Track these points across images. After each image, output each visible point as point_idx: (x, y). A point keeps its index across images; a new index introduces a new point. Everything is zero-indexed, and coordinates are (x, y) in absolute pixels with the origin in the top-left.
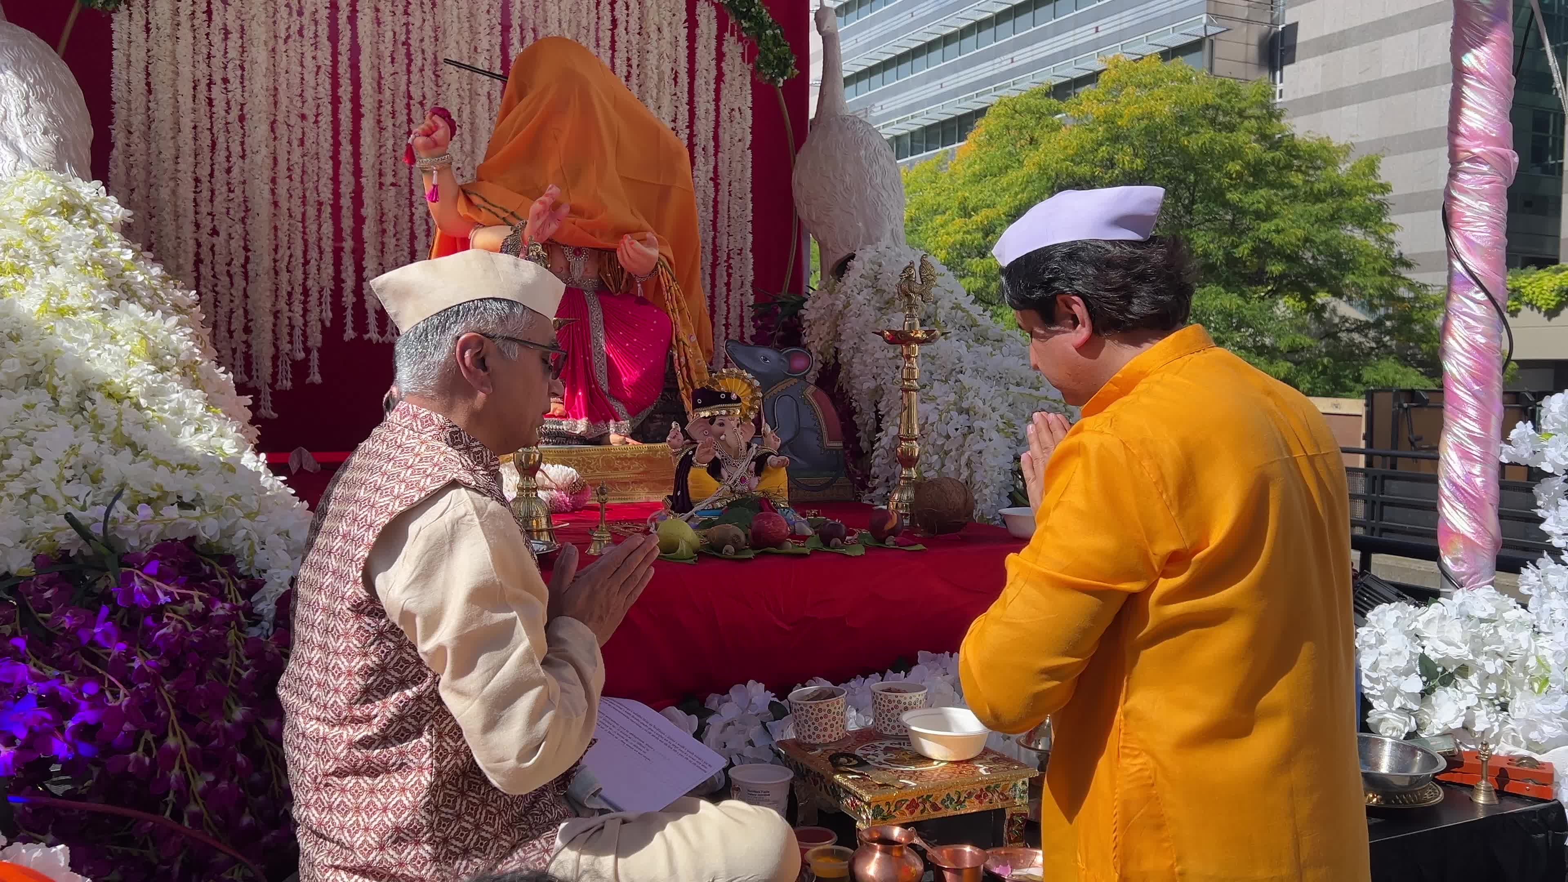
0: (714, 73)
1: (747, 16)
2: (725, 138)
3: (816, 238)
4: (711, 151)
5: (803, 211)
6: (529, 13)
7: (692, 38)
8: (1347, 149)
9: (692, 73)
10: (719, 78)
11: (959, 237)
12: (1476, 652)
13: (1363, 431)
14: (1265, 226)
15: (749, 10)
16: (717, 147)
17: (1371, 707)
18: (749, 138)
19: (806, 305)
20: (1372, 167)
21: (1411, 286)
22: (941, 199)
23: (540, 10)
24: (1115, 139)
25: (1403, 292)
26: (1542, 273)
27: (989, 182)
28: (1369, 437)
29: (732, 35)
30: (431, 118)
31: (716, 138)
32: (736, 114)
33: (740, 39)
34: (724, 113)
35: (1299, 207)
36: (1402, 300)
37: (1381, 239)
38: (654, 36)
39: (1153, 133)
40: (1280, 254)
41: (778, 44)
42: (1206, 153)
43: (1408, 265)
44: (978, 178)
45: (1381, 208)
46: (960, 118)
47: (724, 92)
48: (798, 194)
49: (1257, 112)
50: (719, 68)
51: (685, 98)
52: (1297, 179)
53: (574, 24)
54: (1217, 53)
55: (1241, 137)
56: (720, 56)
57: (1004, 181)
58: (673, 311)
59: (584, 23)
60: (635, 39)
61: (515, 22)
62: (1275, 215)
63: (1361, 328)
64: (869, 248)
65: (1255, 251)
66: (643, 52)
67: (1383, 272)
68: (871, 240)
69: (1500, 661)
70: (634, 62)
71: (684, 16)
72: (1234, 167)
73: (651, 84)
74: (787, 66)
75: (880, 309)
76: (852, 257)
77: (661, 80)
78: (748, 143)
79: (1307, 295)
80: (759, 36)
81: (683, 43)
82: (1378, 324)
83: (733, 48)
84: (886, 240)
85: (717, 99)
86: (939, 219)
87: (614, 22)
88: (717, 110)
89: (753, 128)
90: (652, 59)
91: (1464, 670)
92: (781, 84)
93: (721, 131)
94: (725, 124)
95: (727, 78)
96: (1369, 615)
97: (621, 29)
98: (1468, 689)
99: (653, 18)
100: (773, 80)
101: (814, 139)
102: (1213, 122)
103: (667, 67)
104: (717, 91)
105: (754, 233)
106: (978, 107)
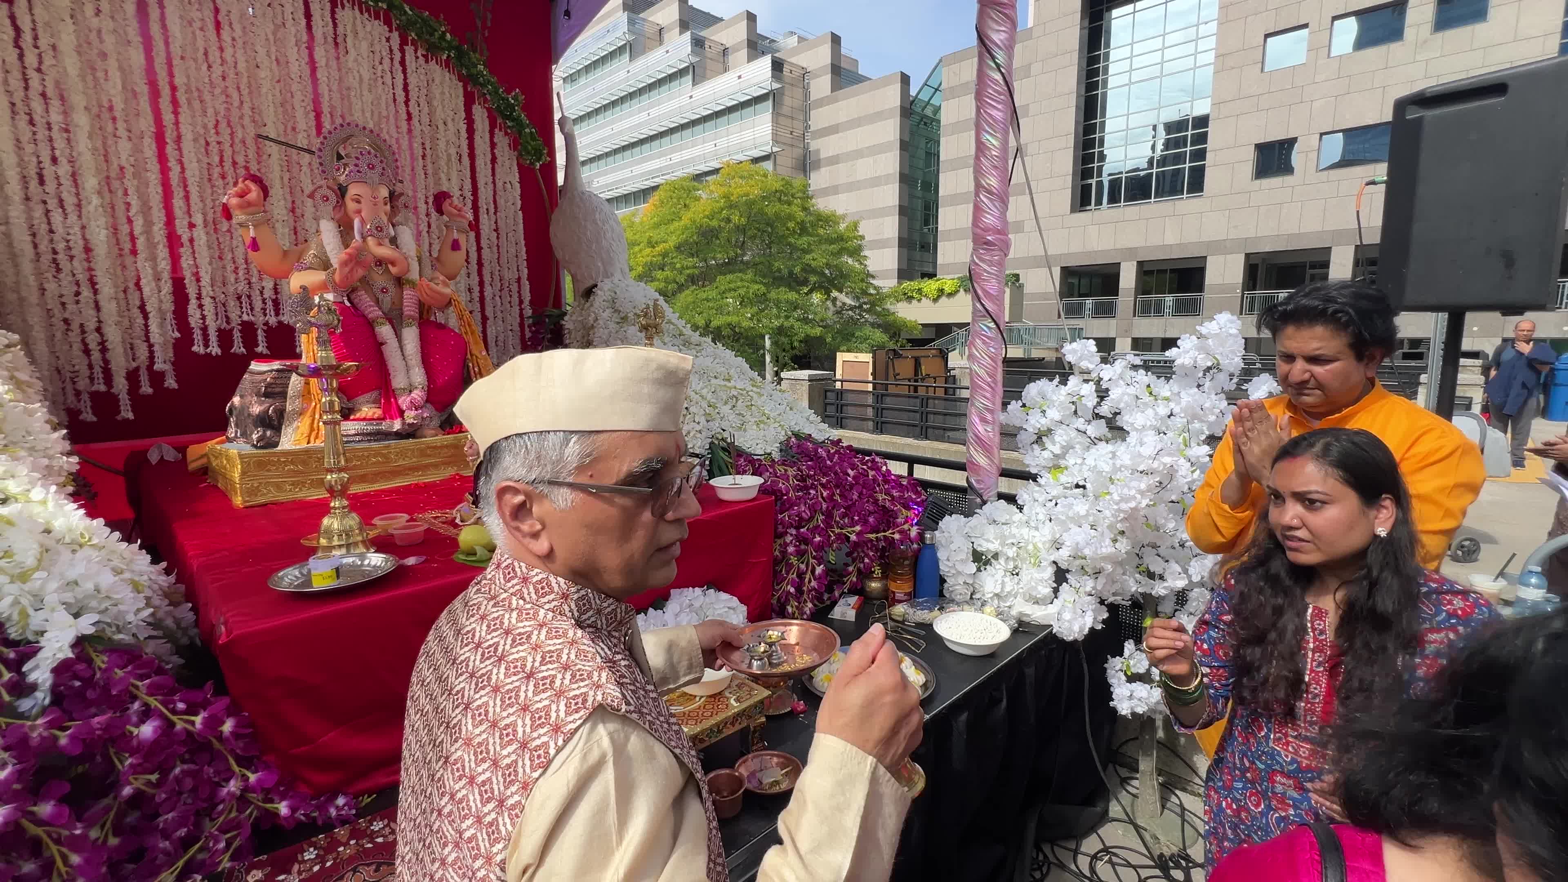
0: (489, 156)
1: (509, 117)
2: (501, 202)
3: (570, 272)
4: (492, 210)
5: (559, 254)
6: (337, 102)
7: (471, 131)
8: (844, 217)
9: (472, 156)
10: (494, 160)
11: (649, 259)
12: (1003, 544)
13: (871, 370)
14: (808, 257)
15: (511, 114)
16: (496, 208)
17: (945, 581)
18: (519, 203)
19: (566, 318)
20: (856, 226)
21: (875, 288)
22: (637, 237)
23: (346, 101)
24: (731, 207)
25: (872, 291)
26: (930, 281)
27: (663, 227)
28: (874, 374)
29: (500, 130)
30: (243, 181)
31: (495, 202)
32: (508, 186)
33: (506, 134)
34: (499, 184)
35: (824, 247)
36: (871, 295)
37: (861, 264)
38: (441, 127)
39: (750, 204)
40: (814, 271)
41: (534, 139)
42: (777, 215)
43: (873, 277)
44: (657, 226)
45: (860, 248)
46: (644, 190)
47: (498, 170)
48: (554, 242)
49: (800, 195)
50: (493, 154)
51: (468, 173)
52: (821, 231)
53: (376, 114)
54: (778, 162)
55: (794, 208)
56: (493, 145)
57: (672, 228)
58: (466, 333)
59: (385, 113)
60: (427, 129)
61: (326, 110)
62: (811, 251)
63: (852, 308)
64: (606, 280)
65: (803, 270)
66: (434, 139)
67: (862, 280)
68: (608, 275)
69: (1015, 549)
70: (428, 146)
71: (463, 115)
72: (791, 225)
73: (443, 163)
74: (541, 155)
75: (618, 323)
76: (596, 286)
77: (449, 160)
78: (519, 206)
79: (828, 292)
80: (520, 133)
81: (464, 134)
82: (860, 307)
83: (502, 140)
84: (618, 276)
85: (493, 174)
86: (637, 249)
87: (409, 114)
88: (494, 182)
89: (522, 195)
90: (442, 145)
91: (996, 556)
92: (538, 167)
93: (498, 198)
94: (500, 193)
95: (499, 160)
96: (940, 523)
97: (415, 121)
98: (998, 567)
99: (439, 114)
100: (532, 164)
101: (563, 203)
102: (780, 200)
103: (453, 151)
104: (493, 169)
105: (528, 268)
106: (653, 185)
